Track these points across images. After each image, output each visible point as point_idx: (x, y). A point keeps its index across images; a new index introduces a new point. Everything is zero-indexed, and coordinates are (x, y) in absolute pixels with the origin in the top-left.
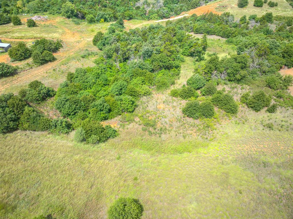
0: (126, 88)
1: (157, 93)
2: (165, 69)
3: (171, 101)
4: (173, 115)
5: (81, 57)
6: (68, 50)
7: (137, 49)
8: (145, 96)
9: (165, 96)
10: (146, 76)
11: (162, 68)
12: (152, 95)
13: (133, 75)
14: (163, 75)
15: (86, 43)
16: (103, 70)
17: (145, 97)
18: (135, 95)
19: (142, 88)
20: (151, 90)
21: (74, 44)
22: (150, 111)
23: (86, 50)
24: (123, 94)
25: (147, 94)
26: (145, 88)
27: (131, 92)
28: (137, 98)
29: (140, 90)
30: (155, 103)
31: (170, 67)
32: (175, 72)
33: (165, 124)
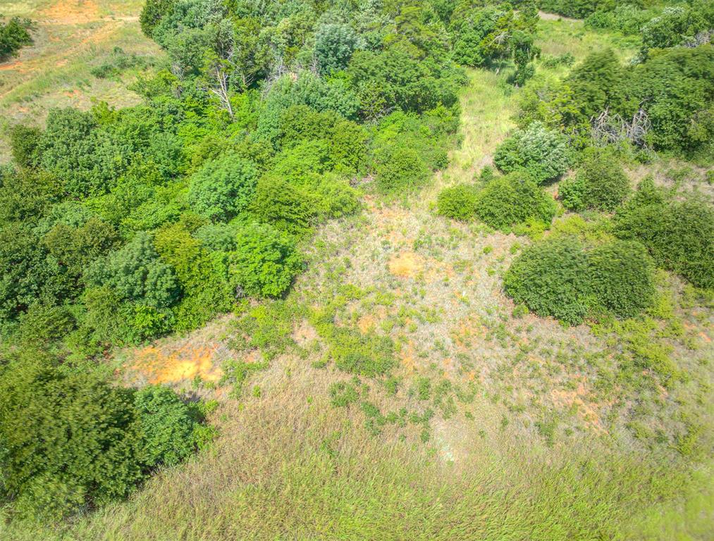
0: (255, 185)
1: (382, 205)
2: (405, 109)
3: (447, 237)
4: (463, 307)
5: (93, 73)
6: (50, 53)
7: (296, 40)
8: (333, 217)
9: (417, 218)
10: (335, 136)
11: (394, 105)
12: (365, 213)
13: (284, 135)
14: (401, 130)
15: (120, 28)
16: (168, 118)
17: (334, 224)
18: (294, 217)
19: (322, 185)
20: (357, 192)
21: (77, 34)
22: (363, 289)
23: (115, 51)
24: (241, 215)
25: (344, 209)
26: (332, 186)
27: (276, 203)
28: (302, 230)
29: (313, 196)
30: (381, 249)
31: (423, 103)
32: (444, 119)
33: (437, 354)
